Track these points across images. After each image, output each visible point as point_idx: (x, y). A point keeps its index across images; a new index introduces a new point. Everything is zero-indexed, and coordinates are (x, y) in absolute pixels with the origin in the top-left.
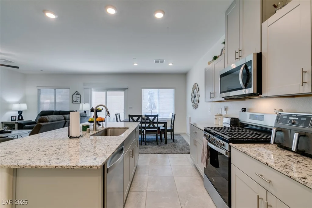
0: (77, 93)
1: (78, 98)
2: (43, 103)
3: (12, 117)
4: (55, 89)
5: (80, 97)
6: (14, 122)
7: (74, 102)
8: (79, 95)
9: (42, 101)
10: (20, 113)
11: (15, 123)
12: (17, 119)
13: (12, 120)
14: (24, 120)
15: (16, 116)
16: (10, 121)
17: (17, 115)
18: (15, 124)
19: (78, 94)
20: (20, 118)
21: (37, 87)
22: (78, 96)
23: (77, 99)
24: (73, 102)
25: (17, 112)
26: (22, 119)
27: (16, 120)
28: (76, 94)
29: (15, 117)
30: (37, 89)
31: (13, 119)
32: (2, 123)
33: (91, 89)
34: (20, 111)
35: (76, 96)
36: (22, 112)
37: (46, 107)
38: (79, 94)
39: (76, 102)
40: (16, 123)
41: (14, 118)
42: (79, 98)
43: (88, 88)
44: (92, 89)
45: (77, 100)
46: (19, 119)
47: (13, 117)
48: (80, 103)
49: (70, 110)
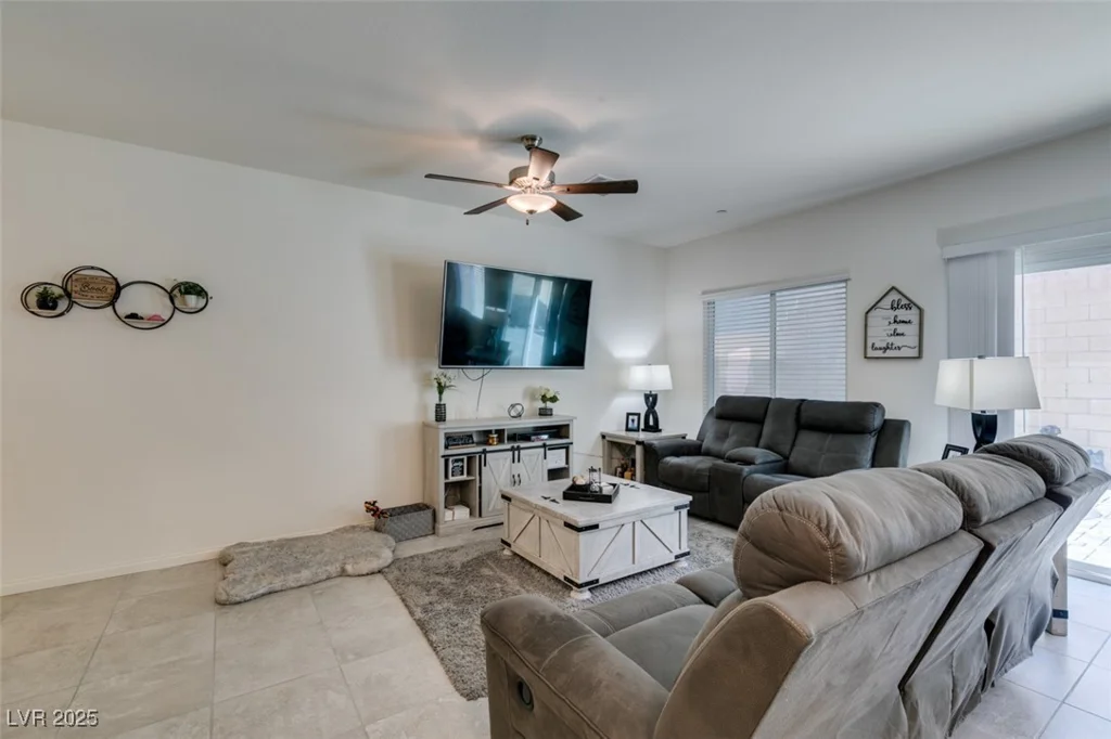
0: (894, 296)
1: (901, 328)
2: (726, 363)
3: (628, 414)
4: (773, 294)
5: (915, 320)
6: (632, 439)
7: (879, 353)
8: (908, 307)
9: (719, 353)
10: (651, 400)
11: (634, 443)
12: (642, 426)
13: (628, 429)
14: (663, 434)
15: (639, 415)
16: (623, 433)
17: (643, 409)
18: (633, 447)
19: (904, 302)
20: (651, 423)
21: (704, 293)
22: (902, 314)
23: (896, 334)
24: (871, 353)
25: (643, 399)
26: (655, 429)
27: (637, 430)
28: (887, 302)
29: (636, 418)
30: (704, 302)
31: (630, 426)
32: (604, 437)
33: (1004, 255)
34: (651, 395)
35: (892, 314)
36: (655, 398)
37: (739, 382)
38: (910, 304)
39: (889, 353)
40: (638, 443)
41: (633, 421)
42: (910, 330)
43: (984, 255)
44: (1018, 257)
45: (897, 341)
46: (648, 428)
47: (631, 417)
48: (919, 357)
49: (850, 400)
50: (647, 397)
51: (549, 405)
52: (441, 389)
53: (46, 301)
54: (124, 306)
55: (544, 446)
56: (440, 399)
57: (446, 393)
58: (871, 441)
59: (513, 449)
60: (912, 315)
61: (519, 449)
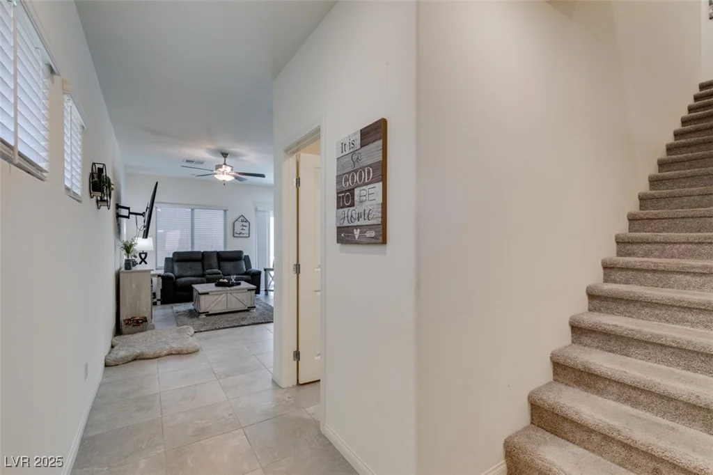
0: (242, 218)
1: (244, 228)
4: (192, 210)
5: (248, 226)
7: (238, 235)
8: (246, 222)
10: (144, 256)
19: (245, 220)
22: (245, 224)
23: (242, 229)
24: (235, 235)
28: (240, 219)
33: (268, 212)
34: (143, 253)
35: (242, 223)
36: (146, 254)
39: (241, 235)
42: (247, 229)
43: (264, 211)
44: (271, 213)
45: (243, 232)
48: (249, 236)
49: (228, 250)
50: (140, 254)
56: (128, 257)
58: (243, 262)
60: (247, 224)
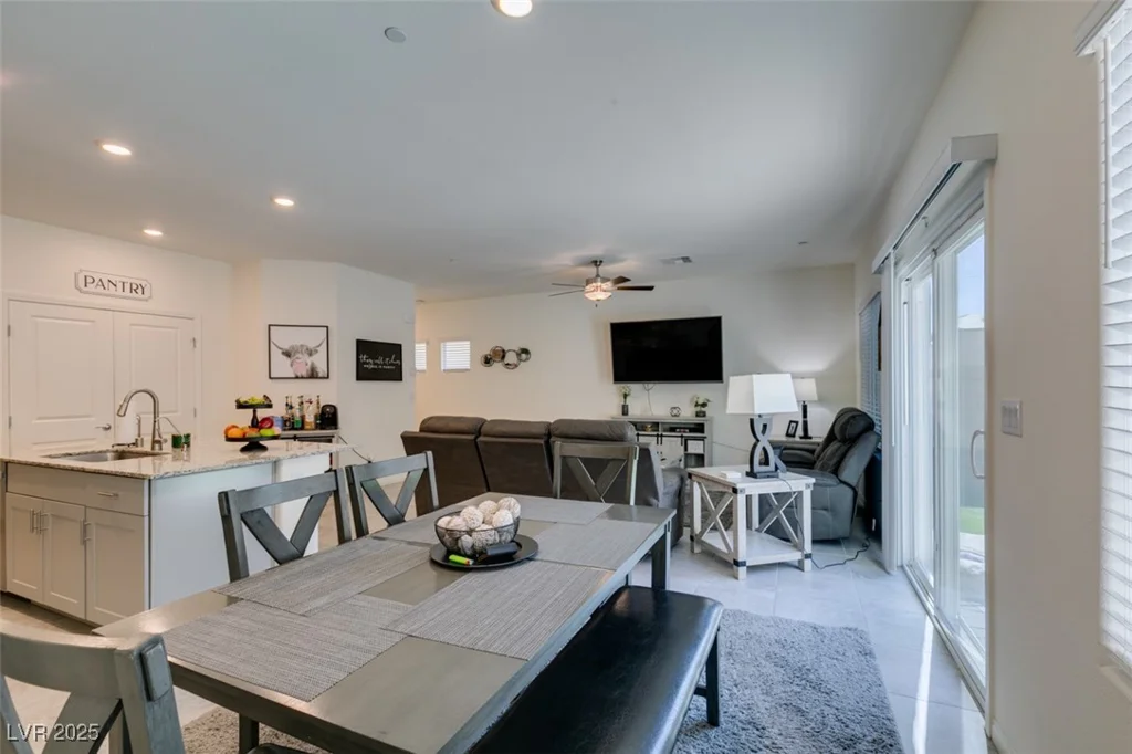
3: (791, 422)
10: (805, 410)
13: (788, 435)
15: (797, 423)
27: (793, 436)
29: (795, 425)
31: (790, 431)
34: (805, 406)
36: (807, 407)
41: (792, 428)
47: (791, 425)
51: (703, 409)
52: (625, 396)
53: (488, 361)
54: (506, 361)
55: (682, 436)
56: (625, 402)
57: (628, 398)
59: (657, 436)
61: (662, 436)
